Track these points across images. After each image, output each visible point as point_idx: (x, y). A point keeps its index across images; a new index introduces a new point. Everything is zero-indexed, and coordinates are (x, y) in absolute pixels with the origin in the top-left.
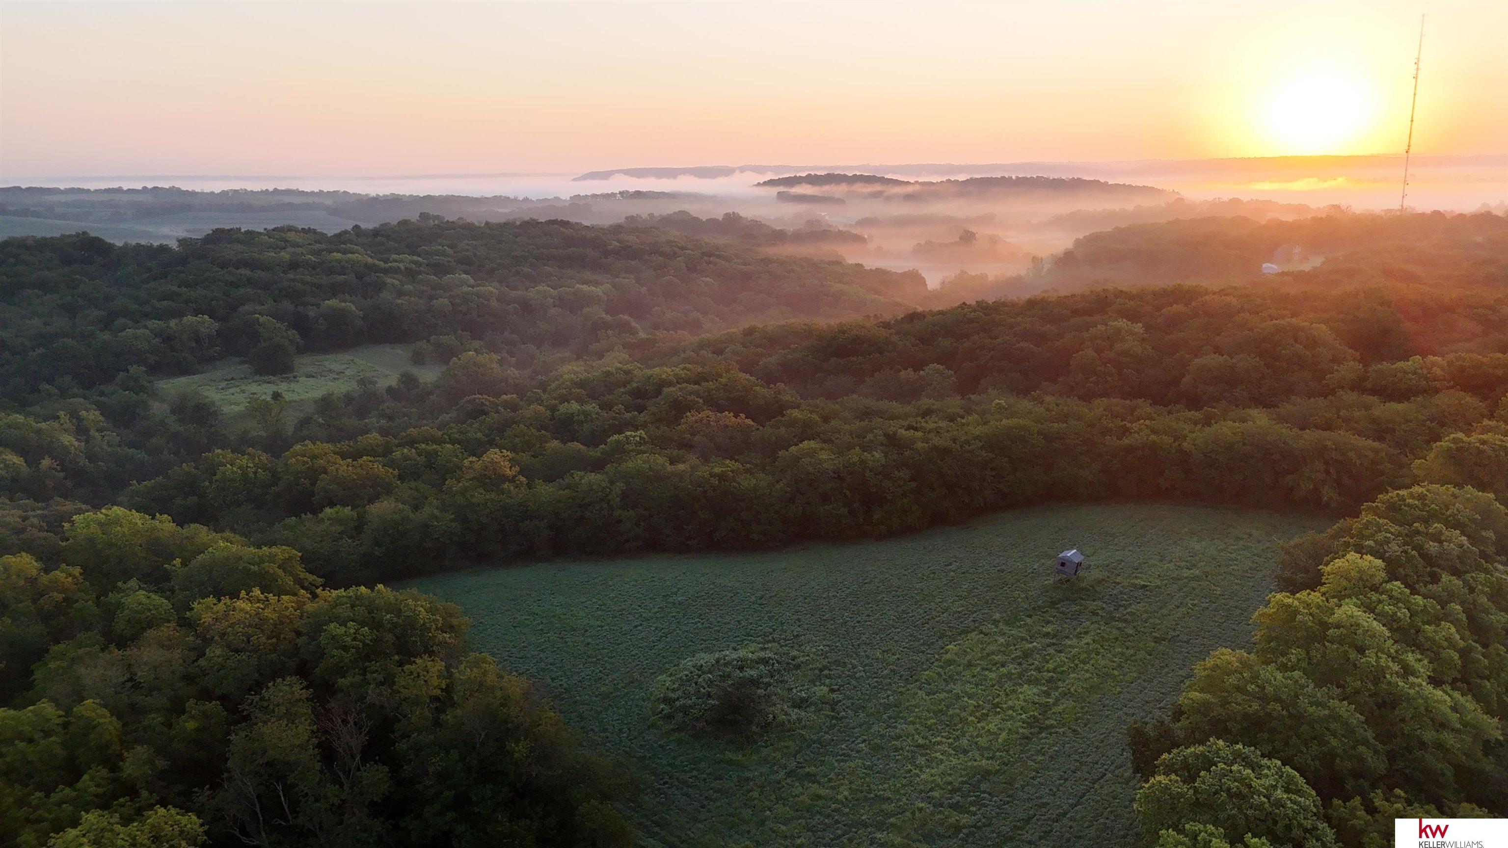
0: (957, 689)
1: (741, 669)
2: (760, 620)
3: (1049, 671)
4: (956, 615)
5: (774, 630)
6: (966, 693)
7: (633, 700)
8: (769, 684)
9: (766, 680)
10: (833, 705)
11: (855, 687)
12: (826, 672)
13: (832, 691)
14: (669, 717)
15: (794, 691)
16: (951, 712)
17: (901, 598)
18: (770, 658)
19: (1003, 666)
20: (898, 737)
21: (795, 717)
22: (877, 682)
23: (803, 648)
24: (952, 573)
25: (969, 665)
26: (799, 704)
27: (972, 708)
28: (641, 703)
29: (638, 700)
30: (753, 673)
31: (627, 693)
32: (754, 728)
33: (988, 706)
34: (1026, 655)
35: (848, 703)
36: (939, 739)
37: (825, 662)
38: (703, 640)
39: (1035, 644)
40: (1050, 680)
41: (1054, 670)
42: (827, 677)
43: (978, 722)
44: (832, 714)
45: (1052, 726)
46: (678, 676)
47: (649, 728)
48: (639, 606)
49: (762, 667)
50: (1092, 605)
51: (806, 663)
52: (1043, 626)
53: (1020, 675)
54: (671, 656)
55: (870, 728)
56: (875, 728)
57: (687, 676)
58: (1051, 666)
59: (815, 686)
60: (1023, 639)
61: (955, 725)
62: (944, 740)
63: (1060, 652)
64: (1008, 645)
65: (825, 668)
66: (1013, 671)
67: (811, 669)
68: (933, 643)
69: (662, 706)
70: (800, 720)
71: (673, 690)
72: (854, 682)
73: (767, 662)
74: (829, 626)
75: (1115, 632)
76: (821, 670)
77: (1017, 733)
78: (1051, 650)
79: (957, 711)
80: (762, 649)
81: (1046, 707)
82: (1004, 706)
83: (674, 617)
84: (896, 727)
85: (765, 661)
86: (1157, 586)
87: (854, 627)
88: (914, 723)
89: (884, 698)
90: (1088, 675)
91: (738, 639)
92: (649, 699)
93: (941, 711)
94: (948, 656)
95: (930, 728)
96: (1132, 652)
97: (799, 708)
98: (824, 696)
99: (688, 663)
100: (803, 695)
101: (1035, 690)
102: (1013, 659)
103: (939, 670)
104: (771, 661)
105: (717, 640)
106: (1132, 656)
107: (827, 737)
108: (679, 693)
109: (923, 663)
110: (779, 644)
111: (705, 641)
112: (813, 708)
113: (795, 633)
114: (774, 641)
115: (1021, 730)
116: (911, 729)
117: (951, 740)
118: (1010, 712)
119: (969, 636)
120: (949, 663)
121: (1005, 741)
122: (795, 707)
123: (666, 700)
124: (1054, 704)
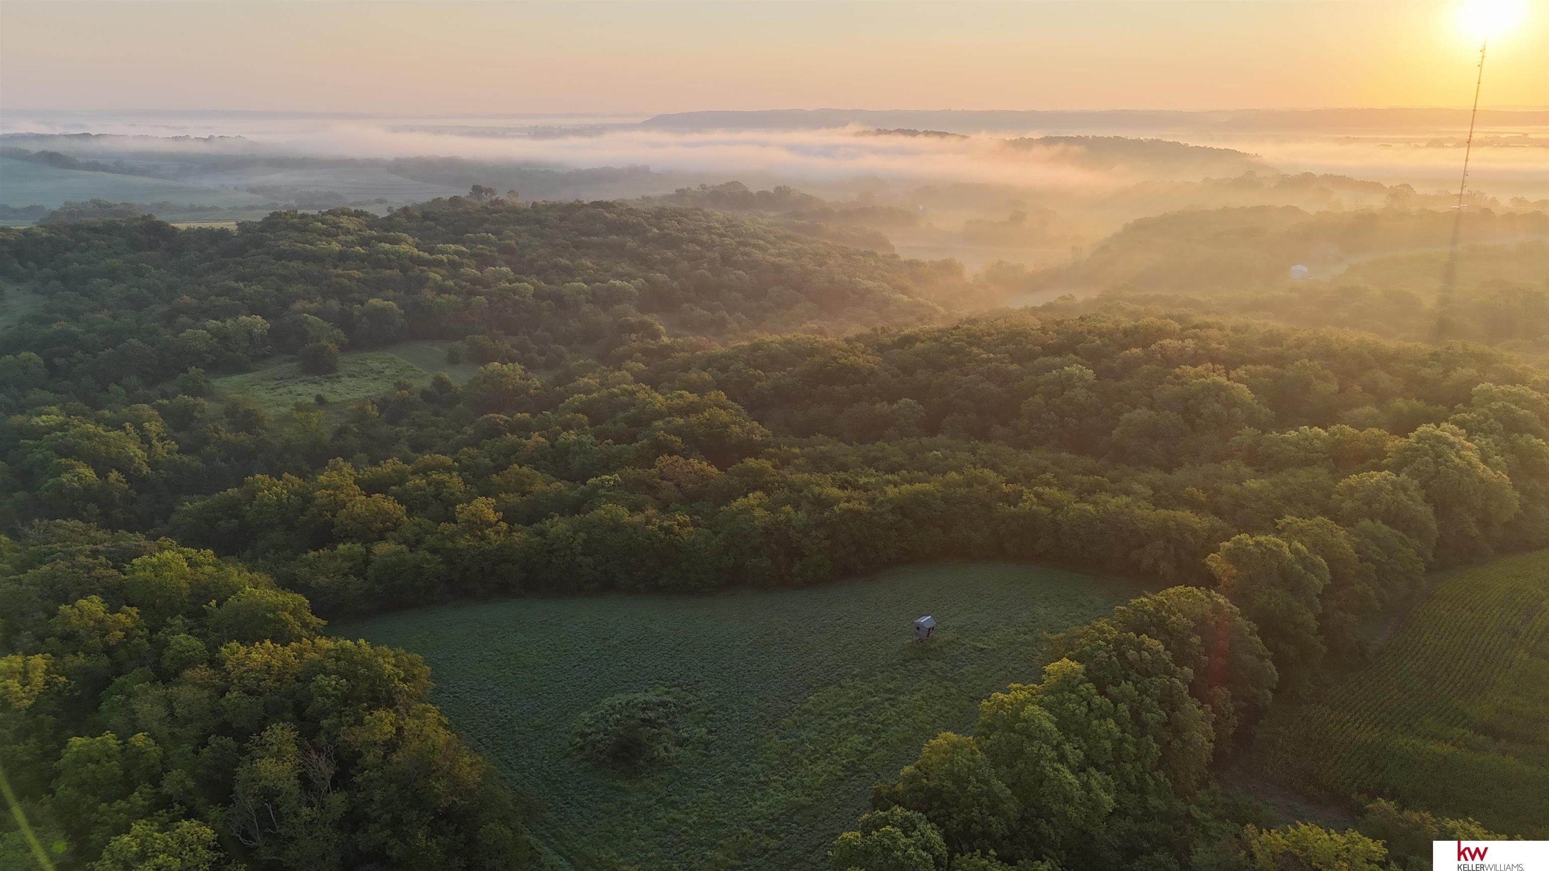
10: (707, 744)
14: (582, 748)
32: (641, 762)
35: (719, 743)
44: (705, 752)
46: (596, 713)
47: (565, 757)
68: (800, 694)
72: (729, 725)
78: (887, 705)
79: (798, 754)
80: (667, 693)
82: (834, 752)
83: (605, 659)
84: (748, 766)
85: (664, 704)
86: (994, 650)
87: (743, 676)
88: (762, 763)
89: (747, 740)
90: (906, 728)
91: (652, 682)
92: (570, 732)
94: (806, 706)
99: (606, 702)
103: (796, 718)
104: (669, 704)
105: (635, 682)
107: (696, 771)
108: (593, 729)
109: (786, 711)
110: (682, 688)
111: (626, 682)
112: (690, 747)
113: (697, 679)
114: (678, 685)
116: (758, 767)
117: (785, 779)
118: (836, 757)
119: (830, 688)
120: (806, 711)
121: (825, 780)
122: (676, 745)
123: (583, 735)
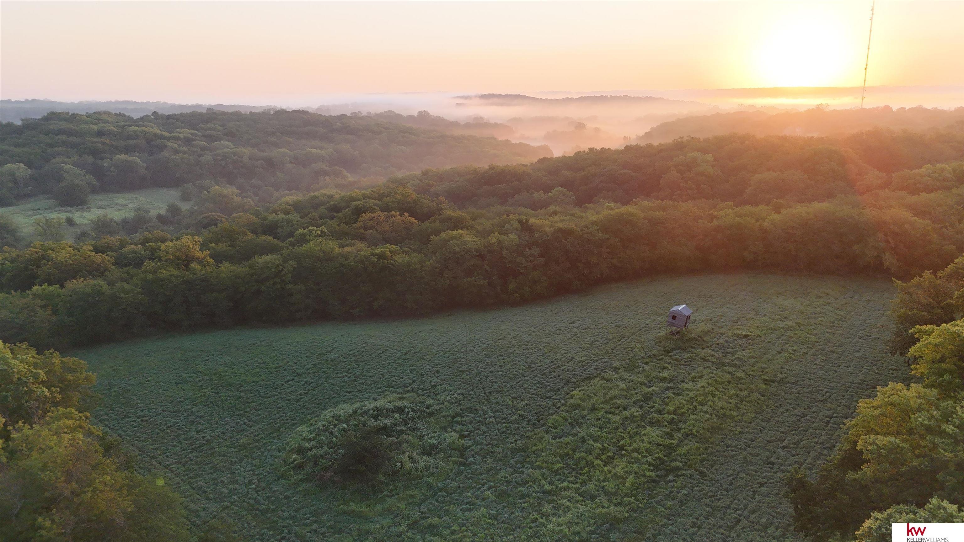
0: (583, 432)
1: (376, 418)
2: (402, 373)
3: (669, 413)
4: (580, 364)
5: (414, 381)
6: (591, 436)
7: (269, 450)
8: (402, 432)
9: (399, 428)
10: (462, 451)
11: (485, 432)
12: (458, 419)
13: (462, 437)
14: (300, 467)
15: (426, 438)
16: (577, 455)
17: (530, 350)
18: (405, 407)
19: (625, 409)
20: (524, 483)
21: (422, 464)
22: (506, 427)
23: (439, 397)
24: (575, 330)
25: (594, 409)
26: (429, 451)
27: (598, 451)
28: (276, 453)
29: (274, 450)
30: (387, 422)
31: (266, 443)
32: (381, 477)
33: (614, 449)
34: (647, 398)
35: (477, 448)
36: (565, 484)
37: (458, 410)
38: (347, 392)
39: (654, 388)
40: (672, 422)
41: (675, 412)
42: (459, 423)
43: (604, 466)
44: (461, 460)
45: (678, 469)
46: (316, 426)
47: (279, 479)
48: (295, 363)
49: (397, 416)
50: (702, 353)
51: (439, 411)
52: (660, 372)
53: (643, 418)
54: (315, 407)
55: (497, 474)
56: (503, 473)
57: (324, 426)
58: (671, 408)
59: (446, 432)
60: (642, 384)
61: (581, 469)
62: (571, 485)
63: (678, 394)
64: (628, 390)
65: (457, 415)
66: (635, 414)
67: (443, 417)
68: (559, 390)
69: (295, 456)
70: (427, 468)
71: (310, 440)
72: (484, 428)
73: (403, 411)
74: (464, 376)
75: (728, 377)
76: (453, 417)
77: (644, 476)
78: (670, 394)
79: (583, 454)
80: (401, 399)
81: (670, 449)
82: (629, 448)
83: (324, 372)
84: (522, 473)
85: (400, 410)
86: (759, 336)
87: (487, 377)
88: (540, 468)
89: (512, 443)
90: (707, 416)
91: (380, 390)
92: (285, 449)
93: (567, 454)
94: (573, 401)
95: (556, 473)
96: (745, 393)
97: (429, 454)
98: (454, 442)
99: (328, 414)
100: (434, 441)
101: (658, 432)
102: (634, 402)
103: (565, 414)
104: (406, 410)
105: (360, 391)
106: (746, 397)
107: (454, 484)
108: (313, 443)
109: (549, 408)
110: (417, 393)
111: (349, 392)
112: (442, 455)
113: (433, 384)
114: (413, 391)
115: (648, 474)
116: (537, 473)
117: (577, 486)
118: (636, 455)
119: (592, 382)
120: (575, 407)
121: (633, 484)
122: (423, 454)
123: (301, 451)
124: (678, 446)
